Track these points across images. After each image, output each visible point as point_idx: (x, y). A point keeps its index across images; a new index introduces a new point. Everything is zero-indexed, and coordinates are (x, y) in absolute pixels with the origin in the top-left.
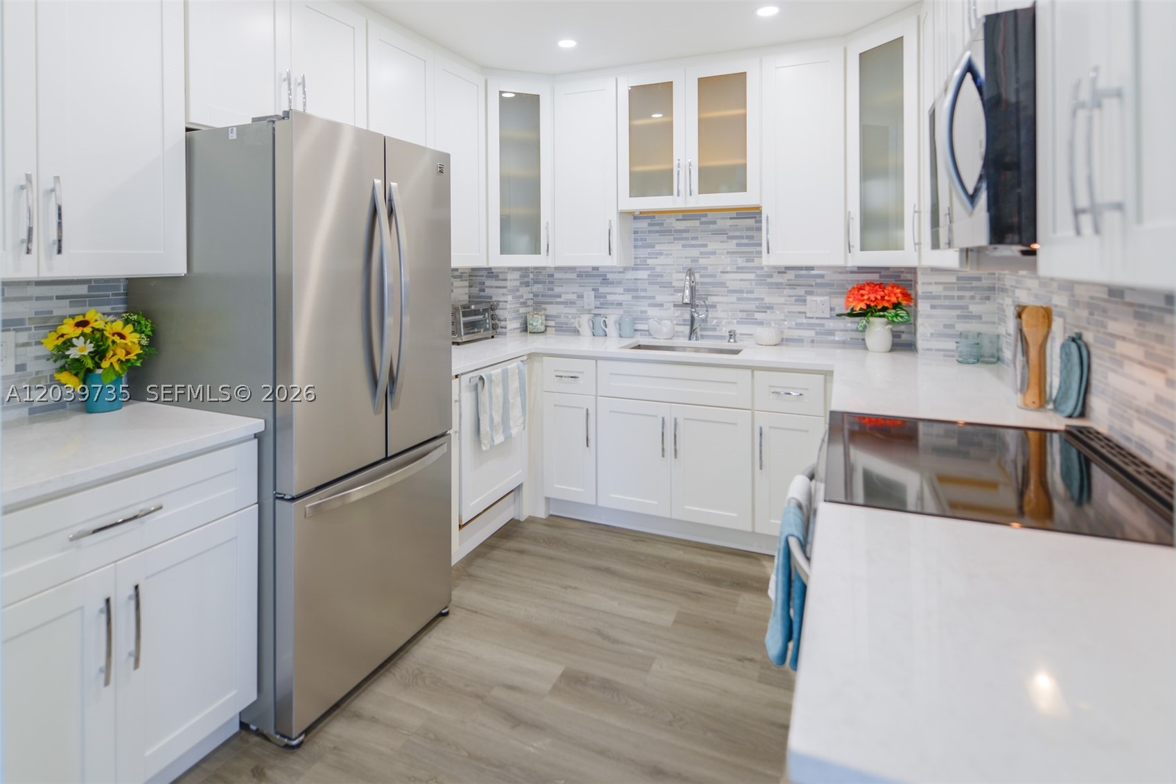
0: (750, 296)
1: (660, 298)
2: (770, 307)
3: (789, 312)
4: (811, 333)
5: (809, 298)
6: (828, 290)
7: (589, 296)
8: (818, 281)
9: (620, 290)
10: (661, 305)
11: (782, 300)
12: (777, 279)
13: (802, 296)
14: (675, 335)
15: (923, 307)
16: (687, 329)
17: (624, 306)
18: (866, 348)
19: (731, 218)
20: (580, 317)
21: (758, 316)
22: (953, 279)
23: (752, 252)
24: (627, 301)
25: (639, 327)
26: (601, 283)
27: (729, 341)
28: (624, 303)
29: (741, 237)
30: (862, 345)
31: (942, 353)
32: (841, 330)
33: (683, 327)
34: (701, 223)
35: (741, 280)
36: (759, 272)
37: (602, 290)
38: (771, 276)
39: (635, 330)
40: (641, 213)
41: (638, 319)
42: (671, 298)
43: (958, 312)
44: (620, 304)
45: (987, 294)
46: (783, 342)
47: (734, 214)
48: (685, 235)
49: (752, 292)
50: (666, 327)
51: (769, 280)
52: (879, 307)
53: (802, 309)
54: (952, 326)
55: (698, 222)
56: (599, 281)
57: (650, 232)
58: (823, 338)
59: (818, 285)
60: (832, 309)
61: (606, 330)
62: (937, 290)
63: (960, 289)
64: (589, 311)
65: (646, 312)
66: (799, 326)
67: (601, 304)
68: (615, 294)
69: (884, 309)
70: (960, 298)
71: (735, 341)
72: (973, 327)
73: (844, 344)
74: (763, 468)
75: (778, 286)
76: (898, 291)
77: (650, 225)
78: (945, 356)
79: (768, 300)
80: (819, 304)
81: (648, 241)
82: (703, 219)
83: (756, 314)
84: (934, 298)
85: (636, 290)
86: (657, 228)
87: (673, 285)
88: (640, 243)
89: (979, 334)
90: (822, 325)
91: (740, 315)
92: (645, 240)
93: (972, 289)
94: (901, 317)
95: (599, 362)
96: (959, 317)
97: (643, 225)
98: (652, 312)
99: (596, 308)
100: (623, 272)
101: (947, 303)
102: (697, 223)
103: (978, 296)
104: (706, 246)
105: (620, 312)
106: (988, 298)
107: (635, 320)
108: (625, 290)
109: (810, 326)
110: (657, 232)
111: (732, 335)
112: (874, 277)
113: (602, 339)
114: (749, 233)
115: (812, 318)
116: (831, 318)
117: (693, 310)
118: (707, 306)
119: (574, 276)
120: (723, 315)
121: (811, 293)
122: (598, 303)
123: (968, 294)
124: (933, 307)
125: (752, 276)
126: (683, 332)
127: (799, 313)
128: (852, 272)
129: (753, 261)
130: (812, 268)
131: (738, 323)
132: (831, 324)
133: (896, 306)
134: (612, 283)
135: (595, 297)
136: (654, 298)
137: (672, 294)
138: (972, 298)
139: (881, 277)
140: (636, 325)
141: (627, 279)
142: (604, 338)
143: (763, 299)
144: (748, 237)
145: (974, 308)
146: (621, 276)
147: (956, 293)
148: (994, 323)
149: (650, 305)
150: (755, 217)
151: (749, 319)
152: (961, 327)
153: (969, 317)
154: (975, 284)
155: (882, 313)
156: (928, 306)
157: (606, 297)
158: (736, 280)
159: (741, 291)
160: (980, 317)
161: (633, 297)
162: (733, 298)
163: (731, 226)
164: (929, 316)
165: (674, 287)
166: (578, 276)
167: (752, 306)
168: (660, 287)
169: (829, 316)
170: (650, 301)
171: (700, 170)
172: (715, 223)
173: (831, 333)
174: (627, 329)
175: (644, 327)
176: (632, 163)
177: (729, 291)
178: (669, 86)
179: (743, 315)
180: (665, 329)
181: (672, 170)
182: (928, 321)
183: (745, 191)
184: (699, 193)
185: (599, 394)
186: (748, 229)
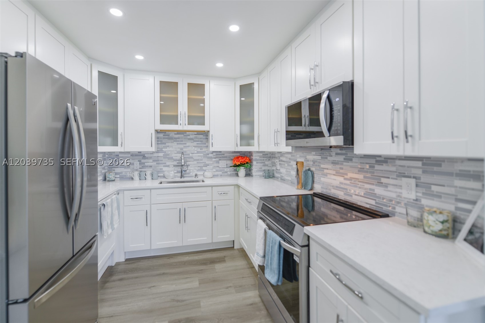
0: (201, 161)
1: (168, 163)
2: (208, 165)
3: (214, 166)
4: (221, 173)
5: (220, 161)
6: (225, 159)
7: (137, 164)
8: (223, 156)
9: (151, 161)
10: (169, 166)
11: (212, 162)
12: (211, 155)
13: (218, 161)
14: (175, 177)
15: (254, 163)
16: (179, 175)
17: (153, 167)
18: (238, 176)
19: (195, 134)
20: (133, 173)
21: (204, 168)
22: (261, 155)
23: (202, 146)
24: (154, 165)
25: (159, 175)
26: (142, 158)
27: (195, 178)
28: (153, 166)
29: (198, 141)
30: (237, 175)
31: (259, 176)
32: (229, 171)
33: (177, 174)
34: (184, 136)
35: (198, 156)
36: (204, 153)
37: (143, 161)
39: (159, 176)
40: (160, 131)
41: (159, 172)
43: (263, 164)
44: (151, 167)
45: (269, 159)
46: (214, 176)
48: (178, 140)
49: (202, 160)
51: (208, 156)
52: (243, 164)
54: (261, 168)
55: (183, 135)
56: (141, 157)
57: (164, 138)
58: (224, 174)
59: (223, 157)
60: (227, 165)
61: (146, 177)
62: (258, 158)
63: (263, 157)
64: (137, 170)
65: (162, 169)
66: (217, 171)
67: (142, 167)
68: (149, 162)
69: (244, 164)
70: (263, 160)
71: (197, 178)
72: (266, 168)
73: (230, 175)
74: (216, 220)
75: (211, 158)
76: (248, 158)
77: (164, 135)
78: (260, 177)
79: (207, 163)
80: (223, 164)
81: (163, 142)
82: (185, 134)
83: (203, 167)
84: (258, 160)
85: (158, 161)
86: (167, 137)
87: (173, 158)
88: (159, 142)
89: (269, 170)
90: (224, 170)
91: (197, 168)
92: (162, 141)
93: (266, 157)
94: (249, 166)
95: (152, 190)
96: (263, 165)
97: (161, 135)
98: (165, 169)
99: (140, 168)
100: (153, 154)
101: (260, 161)
103: (267, 159)
104: (186, 144)
105: (151, 169)
106: (269, 160)
107: (158, 172)
108: (153, 161)
109: (220, 171)
110: (167, 138)
111: (196, 175)
112: (238, 154)
113: (144, 181)
115: (221, 168)
116: (227, 167)
117: (182, 167)
118: (187, 166)
119: (129, 155)
120: (192, 170)
121: (220, 160)
122: (141, 166)
123: (265, 159)
124: (257, 163)
125: (202, 155)
126: (177, 176)
127: (217, 166)
128: (232, 153)
129: (202, 149)
130: (221, 152)
131: (197, 171)
132: (226, 170)
133: (247, 163)
134: (147, 158)
135: (140, 164)
136: (166, 163)
137: (173, 162)
138: (266, 160)
139: (240, 154)
140: (159, 174)
141: (154, 157)
142: (145, 180)
143: (206, 162)
144: (201, 141)
145: (267, 163)
146: (151, 155)
147: (262, 159)
148: (271, 167)
149: (164, 166)
150: (203, 134)
151: (201, 169)
152: (263, 168)
153: (265, 165)
154: (267, 156)
155: (244, 165)
156: (256, 162)
157: (144, 164)
158: (197, 156)
159: (198, 160)
160: (268, 165)
161: (157, 163)
162: (195, 162)
163: (195, 137)
164: (256, 166)
165: (174, 159)
166: (131, 155)
167: (202, 165)
168: (168, 159)
169: (226, 167)
170: (164, 165)
171: (188, 116)
172: (189, 136)
173: (226, 172)
174: (155, 176)
175: (162, 175)
176: (161, 111)
177: (194, 160)
178: (176, 84)
179: (199, 168)
180: (171, 175)
181: (178, 115)
182: (256, 167)
183: (204, 125)
184: (188, 125)
185: (152, 203)
186: (201, 138)
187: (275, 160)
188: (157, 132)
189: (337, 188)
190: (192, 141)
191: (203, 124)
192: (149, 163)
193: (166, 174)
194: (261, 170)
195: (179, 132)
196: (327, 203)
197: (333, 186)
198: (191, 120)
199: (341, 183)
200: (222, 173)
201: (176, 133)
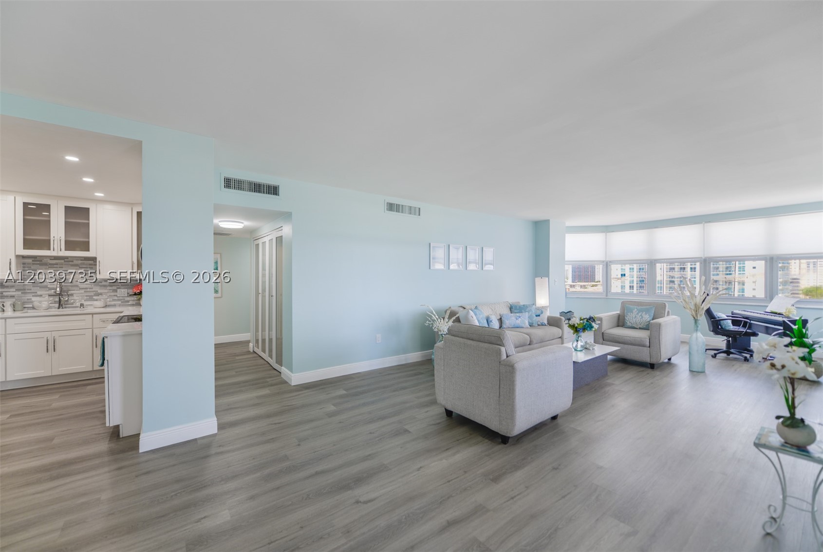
0: (91, 290)
1: (39, 293)
2: (101, 294)
3: (109, 296)
4: (120, 302)
5: (118, 290)
6: (127, 287)
9: (14, 290)
10: (41, 296)
12: (104, 283)
13: (115, 290)
14: (49, 308)
16: (57, 305)
17: (15, 297)
24: (17, 295)
27: (81, 308)
32: (132, 301)
33: (53, 304)
34: (65, 262)
38: (101, 283)
39: (24, 308)
41: (25, 302)
42: (47, 292)
44: (13, 297)
47: (83, 259)
48: (55, 266)
49: (92, 289)
50: (45, 304)
51: (100, 284)
53: (116, 294)
57: (33, 264)
58: (124, 303)
59: (122, 285)
60: (128, 293)
61: (4, 308)
65: (31, 299)
66: (114, 300)
68: (10, 292)
71: (83, 308)
75: (105, 286)
77: (33, 261)
79: (99, 291)
80: (123, 292)
82: (66, 260)
83: (94, 297)
85: (24, 290)
86: (38, 262)
87: (48, 286)
90: (124, 299)
91: (86, 298)
92: (31, 267)
95: (7, 320)
98: (34, 299)
102: (63, 261)
104: (67, 270)
105: (14, 300)
107: (24, 303)
108: (16, 290)
109: (119, 300)
110: (38, 264)
111: (82, 305)
114: (91, 266)
115: (120, 297)
116: (128, 296)
117: (61, 297)
118: (68, 295)
120: (77, 297)
121: (120, 288)
126: (52, 308)
127: (114, 295)
131: (85, 301)
132: (128, 299)
134: (7, 287)
136: (36, 293)
140: (25, 305)
143: (97, 291)
149: (33, 296)
150: (89, 261)
151: (90, 298)
157: (2, 294)
159: (86, 288)
161: (22, 293)
162: (82, 291)
163: (80, 263)
165: (50, 288)
167: (92, 294)
170: (33, 294)
171: (65, 241)
172: (73, 261)
173: (128, 301)
174: (18, 307)
175: (31, 306)
176: (24, 234)
177: (80, 289)
178: (48, 206)
179: (88, 297)
180: (44, 305)
181: (50, 240)
184: (65, 250)
185: (7, 333)
186: (90, 265)
188: (19, 257)
190: (78, 267)
191: (88, 250)
192: (12, 292)
193: (36, 304)
195: (56, 258)
198: (69, 245)
200: (122, 302)
201: (52, 259)
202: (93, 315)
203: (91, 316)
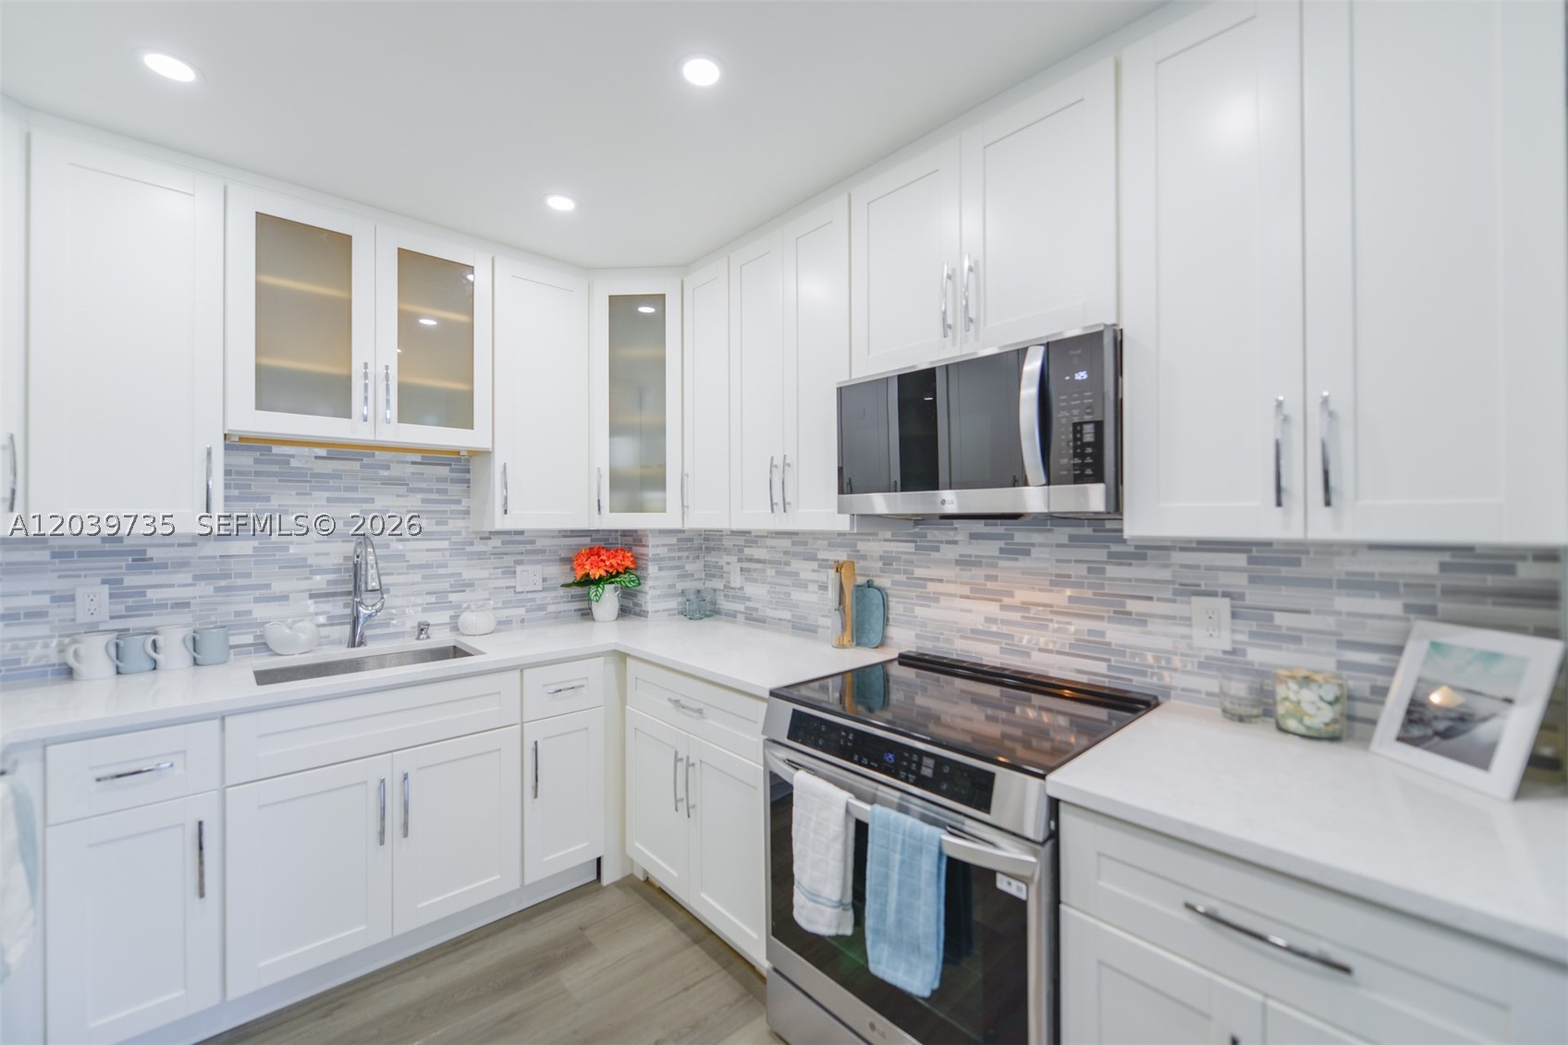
0: (441, 571)
1: (278, 587)
2: (470, 585)
3: (494, 588)
4: (521, 611)
5: (519, 568)
6: (539, 557)
7: (93, 598)
8: (528, 547)
9: (185, 577)
10: (284, 598)
11: (485, 574)
12: (481, 547)
13: (511, 567)
14: (321, 642)
15: (652, 569)
16: (344, 633)
17: (192, 608)
18: (593, 619)
19: (413, 463)
20: (75, 642)
21: (453, 597)
22: (673, 541)
23: (445, 512)
24: (200, 597)
25: (234, 640)
26: (129, 567)
27: (418, 638)
28: (193, 601)
29: (430, 491)
30: (587, 614)
31: (666, 613)
32: (553, 603)
33: (328, 628)
34: (363, 466)
35: (428, 550)
36: (454, 539)
37: (132, 580)
38: (472, 544)
39: (231, 647)
40: (241, 439)
41: (230, 627)
42: (305, 585)
43: (677, 572)
44: (182, 605)
45: (697, 553)
47: (418, 458)
48: (332, 483)
49: (445, 566)
50: (306, 631)
51: (469, 549)
52: (614, 573)
53: (510, 582)
54: (673, 586)
55: (358, 463)
56: (124, 564)
57: (257, 474)
59: (529, 552)
60: (544, 580)
61: (160, 657)
62: (663, 551)
63: (680, 550)
64: (93, 629)
65: (250, 612)
66: (507, 604)
67: (128, 608)
68: (172, 586)
69: (618, 574)
70: (680, 558)
71: (428, 637)
72: (690, 585)
73: (558, 618)
74: (539, 795)
75: (481, 556)
76: (629, 554)
77: (257, 461)
78: (669, 615)
79: (467, 575)
80: (531, 575)
81: (253, 490)
82: (366, 461)
83: (450, 595)
84: (662, 559)
85: (227, 576)
86: (276, 468)
87: (309, 562)
88: (236, 493)
89: (699, 591)
90: (534, 600)
92: (249, 487)
93: (687, 549)
94: (633, 581)
95: (229, 722)
96: (679, 576)
97: (246, 460)
98: (260, 612)
99: (112, 618)
100: (194, 545)
101: (671, 564)
102: (356, 465)
103: (691, 556)
104: (372, 501)
105: (185, 617)
106: (698, 557)
108: (196, 578)
109: (520, 603)
111: (421, 628)
112: (587, 541)
113: (147, 678)
114: (442, 486)
115: (523, 592)
116: (544, 590)
117: (358, 600)
119: (44, 555)
121: (518, 563)
122: (123, 607)
123: (684, 554)
124: (660, 569)
125: (445, 544)
126: (328, 637)
127: (507, 588)
128: (564, 536)
129: (446, 524)
130: (521, 533)
131: (424, 610)
132: (545, 598)
133: (627, 570)
134: (162, 566)
135: (111, 596)
136: (268, 586)
137: (307, 578)
138: (688, 557)
139: (592, 541)
140: (231, 638)
141: (200, 558)
142: (151, 675)
143: (460, 574)
144: (439, 491)
145: (690, 567)
146: (187, 552)
147: (677, 554)
148: (701, 579)
149: (257, 600)
150: (450, 465)
151: (442, 602)
152: (680, 586)
153: (685, 576)
154: (689, 544)
155: (618, 579)
156: (656, 567)
157: (144, 594)
158: (422, 550)
159: (428, 566)
160: (693, 575)
161: (218, 589)
162: (416, 576)
163: (413, 474)
164: (657, 578)
165: (311, 566)
166: (54, 555)
167: (445, 585)
168: (280, 568)
169: (541, 589)
170: (258, 593)
171: (401, 387)
172: (388, 468)
173: (542, 608)
174: (211, 644)
175: (249, 639)
176: (259, 351)
177: (411, 567)
178: (344, 241)
179: (433, 599)
180: (303, 637)
181: (349, 378)
182: (656, 585)
183: (473, 429)
184: (399, 422)
185: (229, 780)
186: (440, 480)
187: (722, 558)
188: (236, 443)
189: (976, 634)
190: (403, 490)
191: (468, 423)
192: (178, 586)
193: (275, 633)
194: (672, 591)
195: (338, 450)
196: (938, 681)
197: (960, 630)
198: (413, 404)
199: (989, 620)
200: (528, 611)
201: (322, 452)
202: (522, 671)
203: (517, 673)
